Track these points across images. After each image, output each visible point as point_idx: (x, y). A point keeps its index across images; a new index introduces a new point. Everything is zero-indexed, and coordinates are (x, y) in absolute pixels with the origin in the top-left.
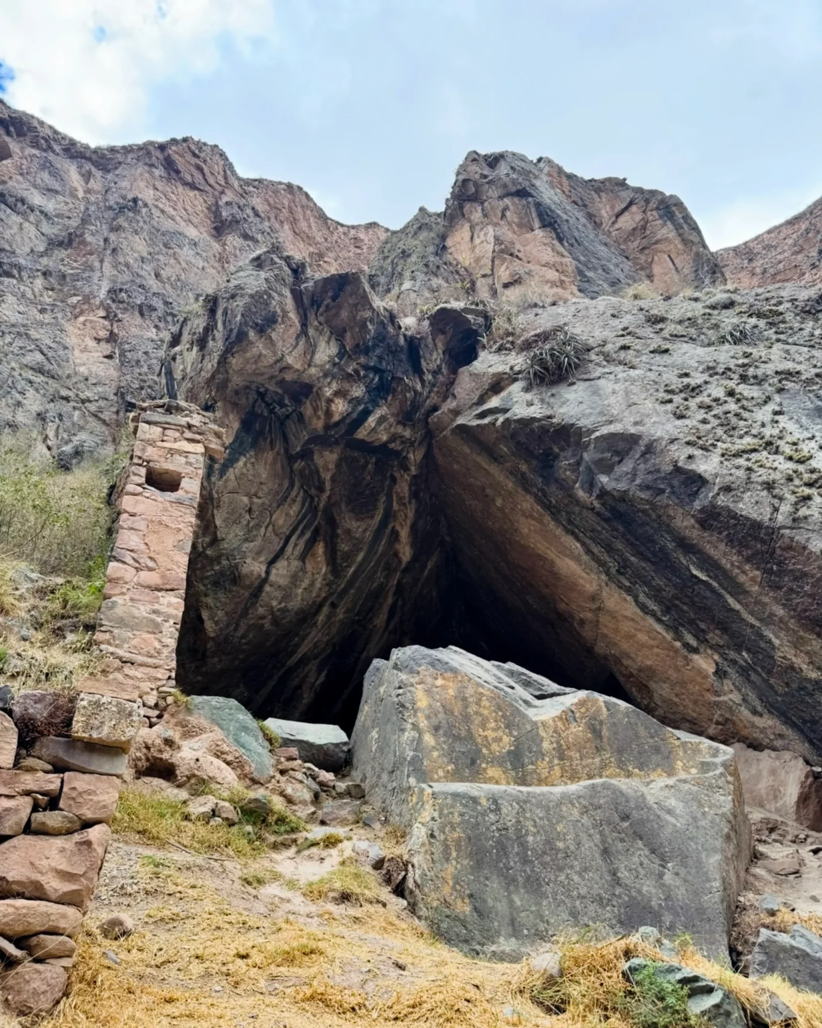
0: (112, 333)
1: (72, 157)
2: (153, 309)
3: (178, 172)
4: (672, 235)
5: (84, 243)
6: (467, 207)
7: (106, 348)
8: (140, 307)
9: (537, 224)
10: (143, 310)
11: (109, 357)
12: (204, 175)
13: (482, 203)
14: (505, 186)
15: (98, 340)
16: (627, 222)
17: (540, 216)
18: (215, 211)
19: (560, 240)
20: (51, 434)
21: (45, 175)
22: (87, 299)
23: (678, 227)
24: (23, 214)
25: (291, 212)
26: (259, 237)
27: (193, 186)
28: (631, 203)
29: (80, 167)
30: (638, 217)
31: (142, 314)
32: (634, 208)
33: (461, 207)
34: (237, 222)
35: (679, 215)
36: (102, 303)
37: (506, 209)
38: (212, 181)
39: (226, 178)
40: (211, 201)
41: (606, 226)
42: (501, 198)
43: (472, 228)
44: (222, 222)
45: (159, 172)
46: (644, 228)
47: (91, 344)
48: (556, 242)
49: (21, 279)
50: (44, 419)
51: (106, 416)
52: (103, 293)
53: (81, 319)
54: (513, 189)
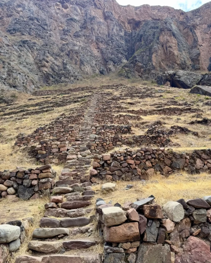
0: (98, 47)
1: (77, 5)
2: (103, 42)
3: (97, 6)
4: (191, 34)
5: (88, 28)
6: (162, 32)
7: (98, 50)
8: (101, 41)
9: (172, 36)
10: (102, 42)
11: (98, 52)
12: (101, 5)
13: (164, 31)
14: (168, 29)
15: (96, 48)
16: (185, 31)
17: (173, 34)
18: (104, 13)
19: (175, 38)
20: (98, 67)
21: (75, 12)
22: (92, 41)
23: (192, 33)
24: (75, 22)
25: (114, 7)
26: (113, 19)
27: (99, 9)
28: (186, 28)
29: (79, 7)
30: (187, 30)
31: (102, 43)
32: (186, 29)
33: (161, 32)
34: (109, 17)
35: (193, 31)
36: (95, 41)
37: (168, 33)
38: (102, 6)
39: (104, 5)
40: (103, 11)
41: (182, 31)
42: (167, 31)
43: (163, 36)
44: (106, 17)
45: (93, 7)
46: (187, 32)
47: (95, 49)
48: (175, 39)
49: (81, 38)
50: (96, 65)
51: (102, 63)
52: (95, 39)
53: (92, 44)
54: (169, 30)
